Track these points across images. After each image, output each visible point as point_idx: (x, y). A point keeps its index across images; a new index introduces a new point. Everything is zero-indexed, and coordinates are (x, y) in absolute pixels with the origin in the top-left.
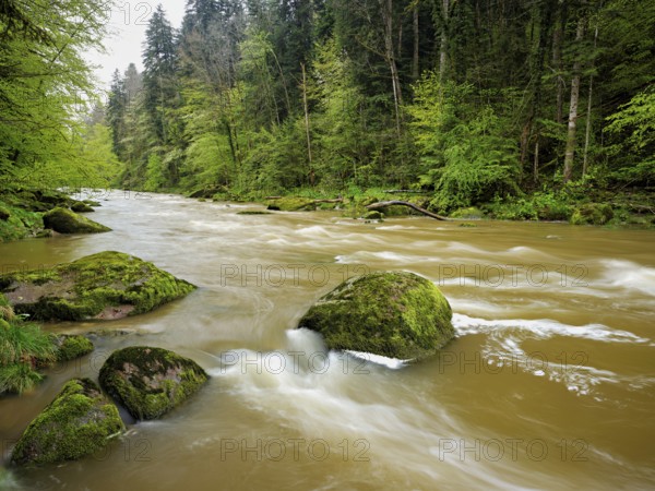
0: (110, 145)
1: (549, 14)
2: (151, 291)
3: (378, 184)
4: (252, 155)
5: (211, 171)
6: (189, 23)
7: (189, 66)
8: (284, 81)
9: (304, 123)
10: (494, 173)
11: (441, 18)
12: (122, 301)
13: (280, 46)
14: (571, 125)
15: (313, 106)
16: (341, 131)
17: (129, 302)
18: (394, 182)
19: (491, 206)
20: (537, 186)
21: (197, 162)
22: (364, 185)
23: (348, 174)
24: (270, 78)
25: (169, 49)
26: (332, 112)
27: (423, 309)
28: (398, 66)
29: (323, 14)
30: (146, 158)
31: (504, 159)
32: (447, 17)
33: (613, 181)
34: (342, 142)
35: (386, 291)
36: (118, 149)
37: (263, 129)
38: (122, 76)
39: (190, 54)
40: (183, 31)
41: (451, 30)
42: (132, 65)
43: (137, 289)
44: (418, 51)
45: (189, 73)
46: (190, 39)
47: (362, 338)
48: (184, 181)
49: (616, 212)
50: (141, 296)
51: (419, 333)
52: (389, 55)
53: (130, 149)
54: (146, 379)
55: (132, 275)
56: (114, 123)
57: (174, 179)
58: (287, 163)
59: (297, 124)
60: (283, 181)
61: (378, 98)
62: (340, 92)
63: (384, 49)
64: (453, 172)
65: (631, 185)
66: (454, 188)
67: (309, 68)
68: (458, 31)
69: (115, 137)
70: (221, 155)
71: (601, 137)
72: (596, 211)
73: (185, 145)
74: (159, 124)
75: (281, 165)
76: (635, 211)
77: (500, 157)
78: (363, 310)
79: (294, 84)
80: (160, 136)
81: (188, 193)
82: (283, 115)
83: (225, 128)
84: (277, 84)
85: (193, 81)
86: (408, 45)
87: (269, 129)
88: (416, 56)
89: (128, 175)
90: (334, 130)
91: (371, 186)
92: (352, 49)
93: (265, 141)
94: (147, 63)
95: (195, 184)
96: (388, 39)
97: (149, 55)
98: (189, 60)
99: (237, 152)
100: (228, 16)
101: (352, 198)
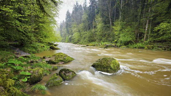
0: (60, 34)
1: (143, 7)
2: (67, 59)
3: (107, 41)
4: (84, 36)
5: (77, 39)
6: (73, 12)
7: (73, 20)
8: (90, 22)
9: (93, 30)
10: (129, 39)
11: (120, 9)
12: (62, 61)
13: (89, 16)
14: (146, 29)
15: (95, 27)
16: (100, 31)
17: (63, 61)
18: (110, 41)
19: (128, 46)
20: (138, 42)
21: (74, 37)
22: (104, 42)
23: (101, 40)
24: (87, 22)
25: (70, 17)
26: (99, 28)
27: (114, 64)
28: (111, 19)
29: (97, 9)
30: (66, 37)
31: (132, 37)
32: (121, 9)
33: (155, 41)
34: (100, 33)
35: (107, 61)
36: (61, 35)
37: (86, 31)
38: (62, 22)
39: (73, 18)
40: (72, 14)
41: (122, 11)
42: (64, 21)
43: (64, 59)
44: (115, 16)
45: (73, 21)
46: (73, 15)
47: (103, 69)
48: (72, 41)
49: (154, 47)
50: (65, 60)
51: (113, 69)
52: (110, 17)
53: (63, 35)
54: (66, 74)
55: (64, 57)
56: (61, 31)
57: (70, 40)
58: (90, 38)
59: (92, 30)
60: (89, 41)
61: (107, 25)
62: (100, 24)
63: (109, 16)
64: (121, 39)
65: (158, 42)
66: (121, 42)
67: (94, 20)
68: (124, 11)
69: (61, 33)
70: (78, 36)
71: (152, 32)
72: (150, 47)
73: (72, 34)
74: (68, 31)
75: (89, 38)
76: (159, 47)
77: (130, 36)
78: (103, 64)
79: (92, 23)
80: (68, 33)
81: (73, 43)
82: (89, 29)
83: (79, 31)
84: (88, 23)
85: (74, 23)
86: (113, 15)
87: (87, 31)
88: (115, 17)
89: (63, 40)
90: (99, 31)
91: (105, 42)
92: (103, 16)
93: (86, 34)
94: (66, 20)
95: (74, 41)
96: (109, 14)
97: (66, 18)
98: (73, 19)
99: (81, 36)
100: (80, 10)
101: (102, 44)
